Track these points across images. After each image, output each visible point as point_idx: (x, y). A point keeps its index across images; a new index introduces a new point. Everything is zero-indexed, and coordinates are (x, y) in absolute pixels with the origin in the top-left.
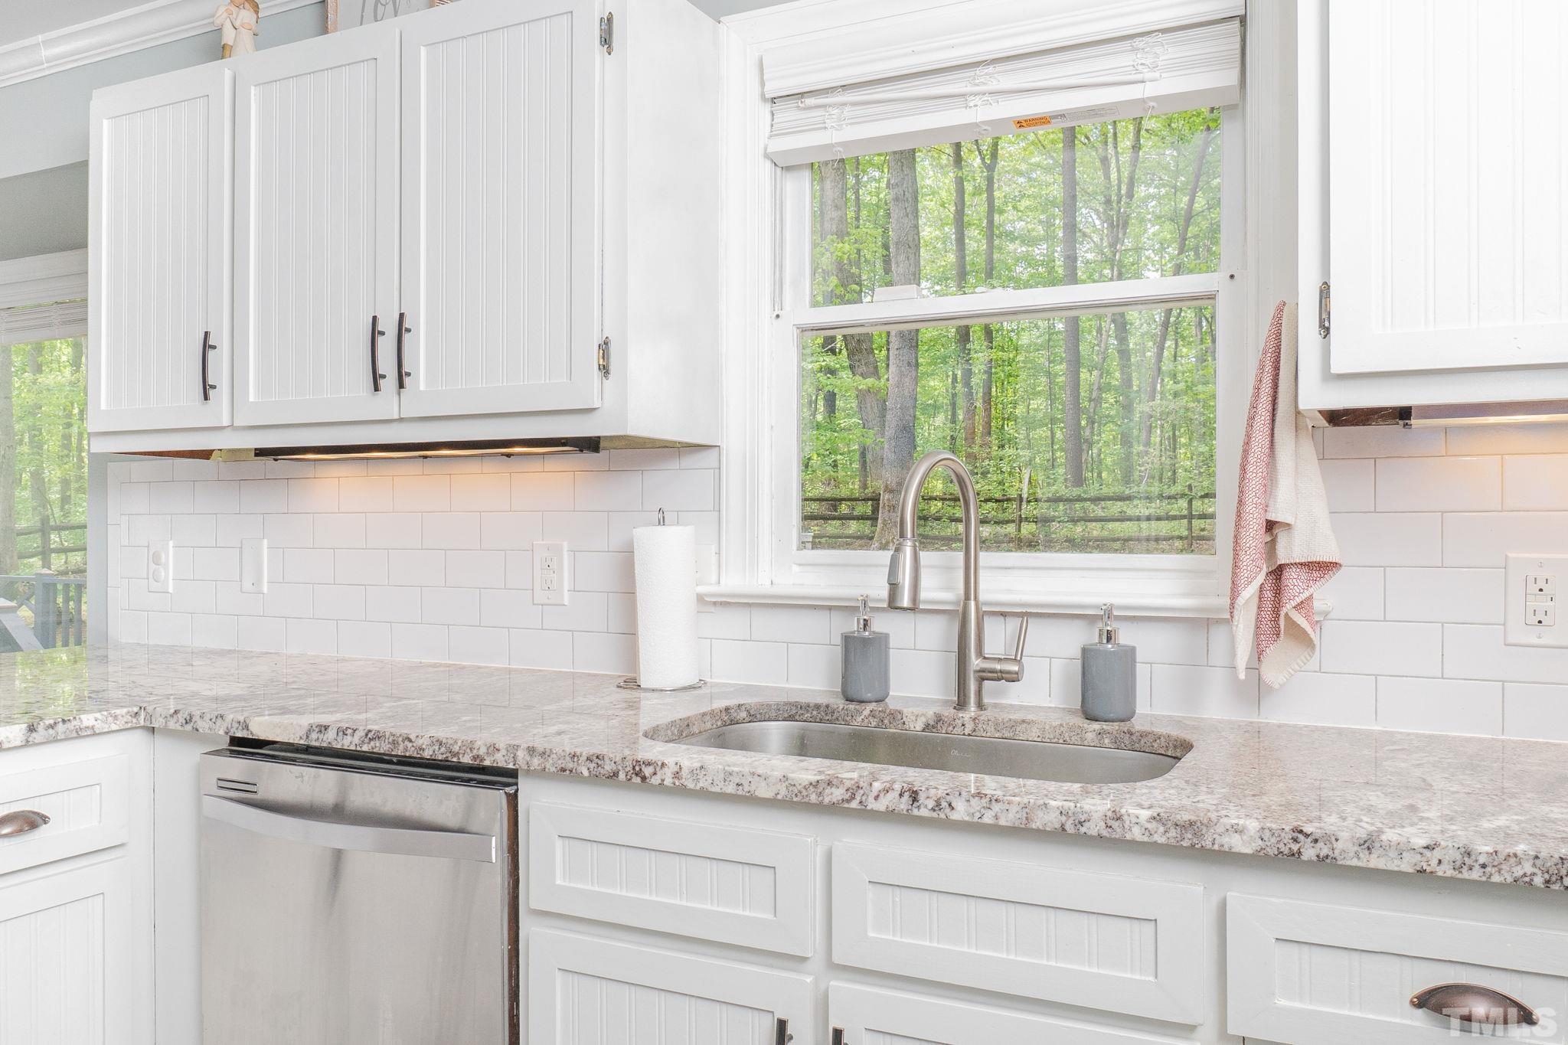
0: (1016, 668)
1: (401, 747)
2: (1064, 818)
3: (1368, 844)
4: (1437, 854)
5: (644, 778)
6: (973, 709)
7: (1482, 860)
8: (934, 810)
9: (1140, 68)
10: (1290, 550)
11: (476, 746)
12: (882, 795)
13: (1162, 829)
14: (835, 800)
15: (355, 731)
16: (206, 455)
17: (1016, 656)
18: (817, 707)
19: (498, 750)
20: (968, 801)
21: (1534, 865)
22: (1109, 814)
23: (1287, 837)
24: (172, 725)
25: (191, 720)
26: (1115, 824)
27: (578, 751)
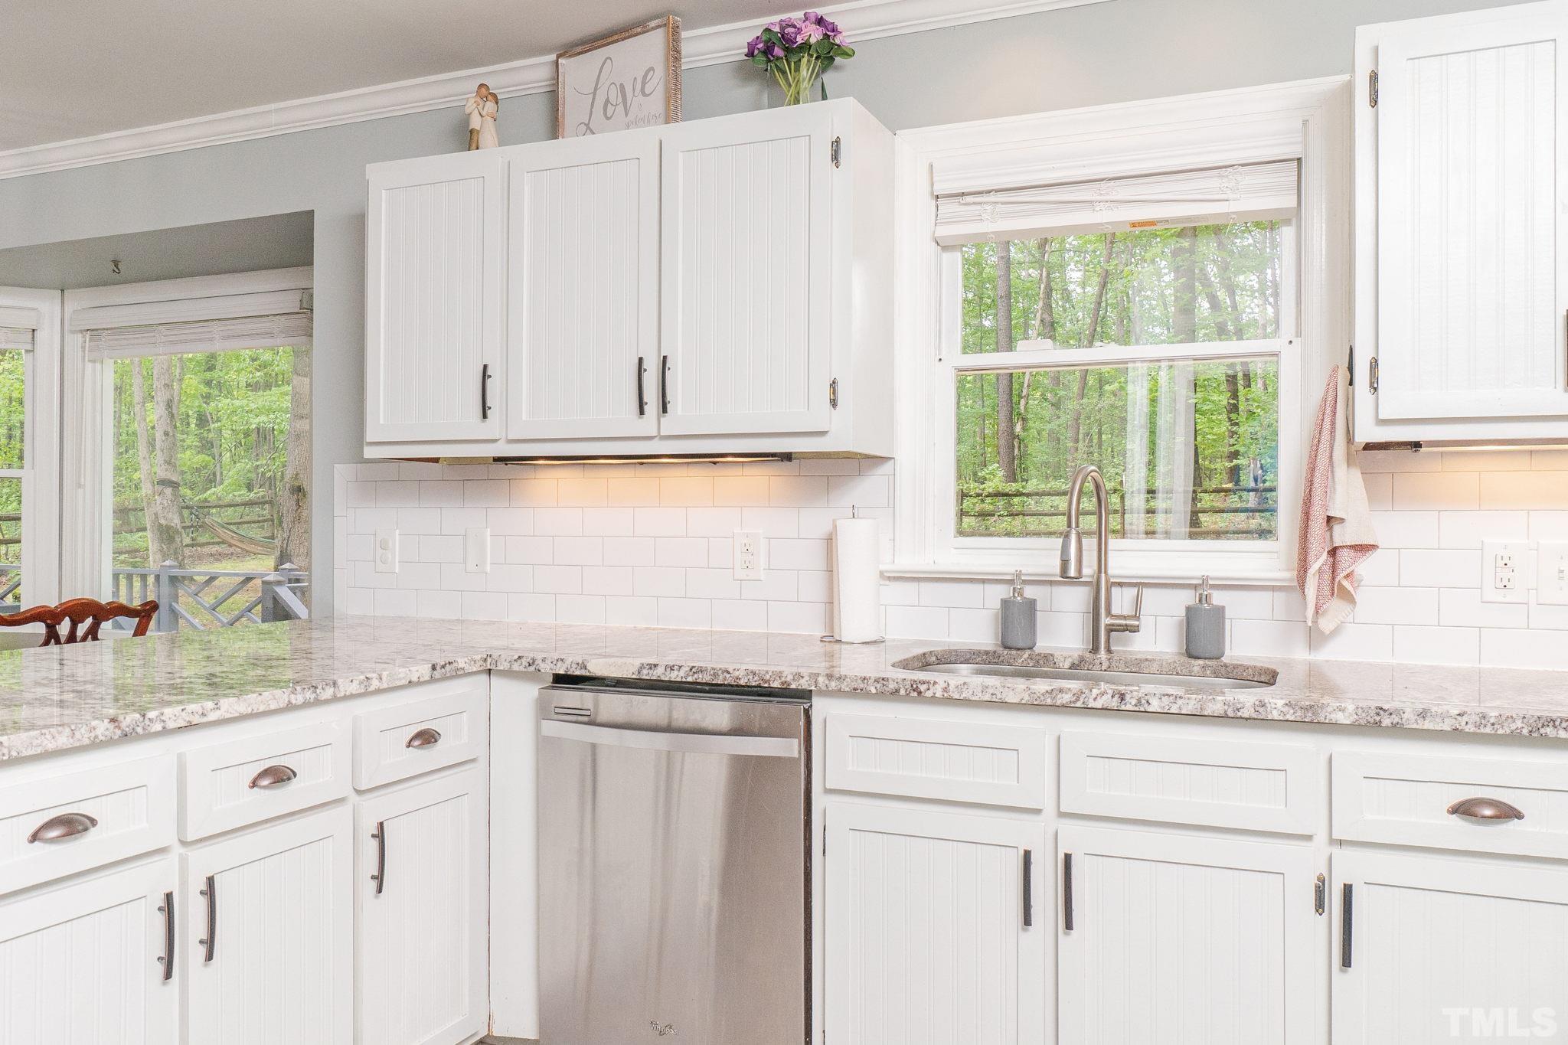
0: (1137, 623)
1: (721, 678)
2: (1226, 707)
3: (1423, 714)
4: (1465, 718)
5: (920, 693)
6: (1103, 652)
7: (1492, 721)
8: (1136, 706)
9: (1225, 189)
10: (1343, 536)
11: (784, 674)
12: (1099, 697)
13: (1292, 711)
14: (1064, 702)
15: (680, 667)
16: (436, 460)
17: (1136, 614)
18: (987, 653)
19: (803, 677)
20: (1161, 699)
21: (1523, 722)
22: (1257, 703)
23: (1372, 712)
24: (516, 667)
25: (533, 663)
26: (1261, 710)
27: (868, 676)
